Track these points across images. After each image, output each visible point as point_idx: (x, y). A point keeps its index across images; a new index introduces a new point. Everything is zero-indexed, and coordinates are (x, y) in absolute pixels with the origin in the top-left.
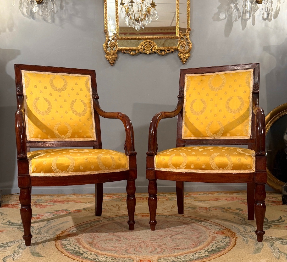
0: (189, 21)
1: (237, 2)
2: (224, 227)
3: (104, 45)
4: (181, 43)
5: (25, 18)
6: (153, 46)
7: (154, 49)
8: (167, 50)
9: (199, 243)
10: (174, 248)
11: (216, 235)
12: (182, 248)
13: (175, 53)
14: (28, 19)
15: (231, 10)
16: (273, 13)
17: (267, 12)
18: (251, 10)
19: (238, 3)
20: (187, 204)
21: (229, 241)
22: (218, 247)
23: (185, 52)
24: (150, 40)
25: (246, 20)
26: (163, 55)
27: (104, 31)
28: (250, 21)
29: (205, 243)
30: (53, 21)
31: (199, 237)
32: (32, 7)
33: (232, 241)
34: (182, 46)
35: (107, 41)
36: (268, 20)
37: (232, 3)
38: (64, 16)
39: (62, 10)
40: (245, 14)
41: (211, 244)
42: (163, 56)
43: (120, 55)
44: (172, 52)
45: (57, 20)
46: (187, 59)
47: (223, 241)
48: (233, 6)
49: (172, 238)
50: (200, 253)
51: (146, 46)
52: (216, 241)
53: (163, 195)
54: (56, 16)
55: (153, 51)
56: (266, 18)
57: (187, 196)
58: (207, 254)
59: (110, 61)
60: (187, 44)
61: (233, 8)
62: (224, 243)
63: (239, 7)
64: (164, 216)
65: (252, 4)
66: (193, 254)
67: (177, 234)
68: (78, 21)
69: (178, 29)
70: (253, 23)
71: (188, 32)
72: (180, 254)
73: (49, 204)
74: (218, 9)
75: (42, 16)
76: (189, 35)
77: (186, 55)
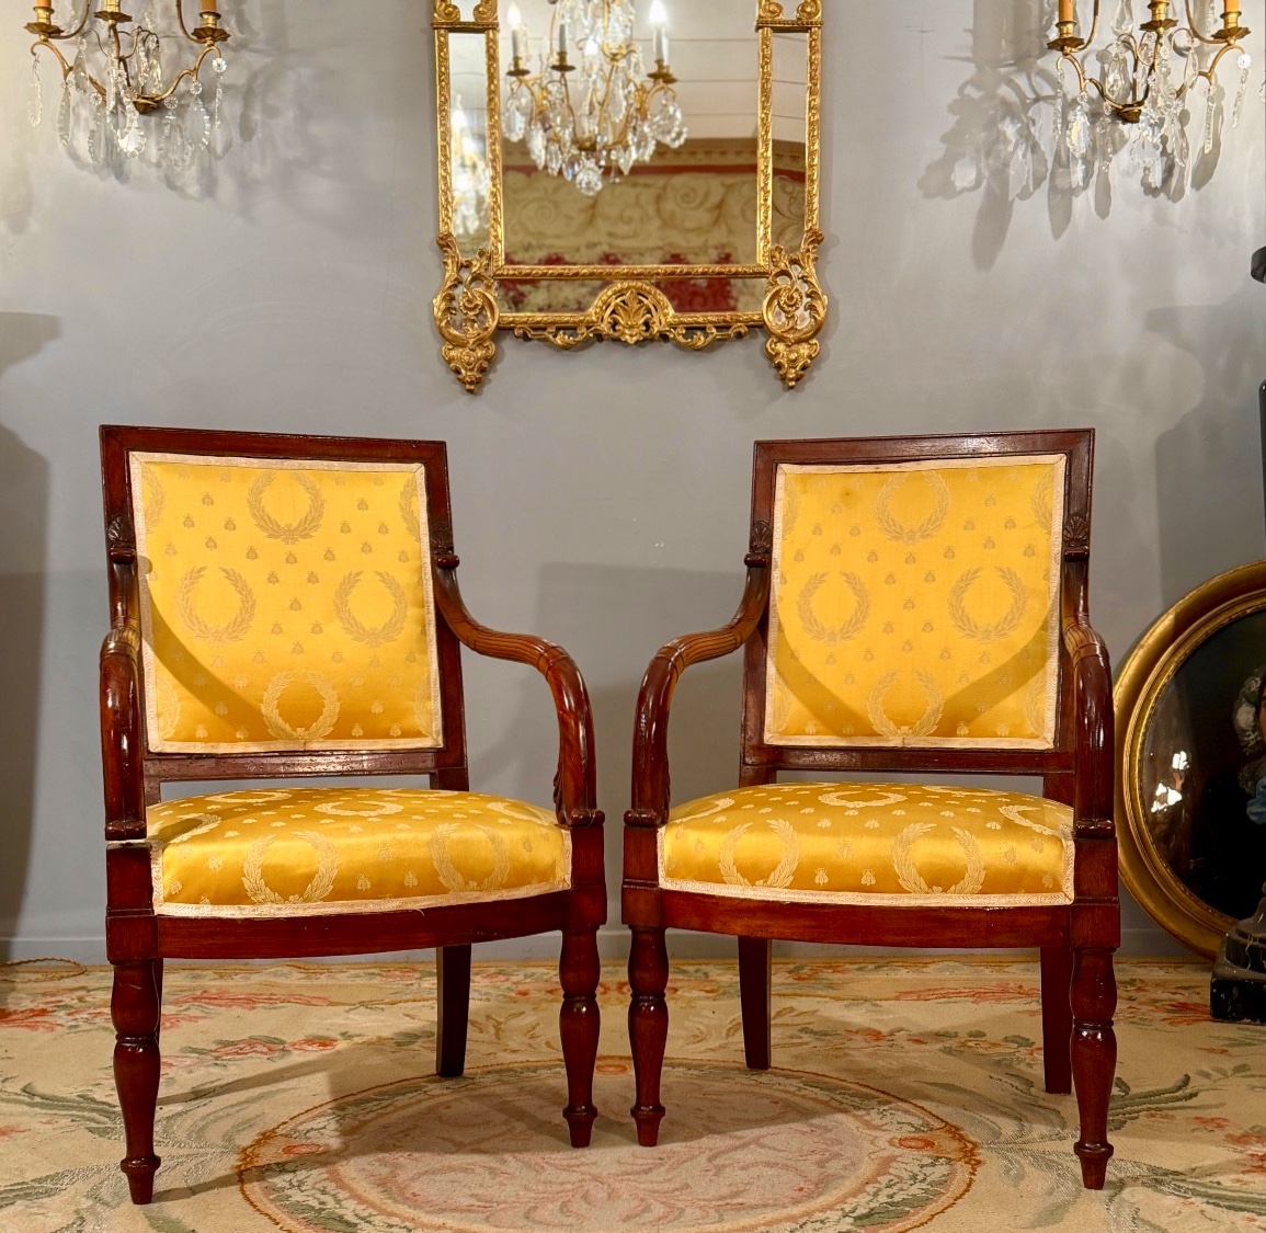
0: (816, 200)
1: (1030, 114)
2: (938, 1118)
3: (438, 303)
4: (777, 295)
5: (85, 173)
6: (652, 308)
7: (658, 323)
8: (717, 328)
9: (823, 1184)
10: (720, 1203)
11: (897, 1152)
12: (753, 1202)
13: (754, 337)
14: (96, 178)
15: (1002, 147)
16: (1191, 162)
17: (1165, 159)
18: (1093, 148)
19: (1037, 119)
20: (798, 1015)
21: (944, 1175)
22: (897, 1198)
23: (797, 335)
24: (640, 284)
25: (1071, 192)
26: (699, 350)
27: (438, 244)
28: (1088, 200)
29: (850, 1184)
30: (210, 187)
31: (828, 1160)
32: (117, 126)
33: (959, 1176)
34: (781, 308)
35: (449, 284)
36: (1168, 194)
37: (1008, 120)
38: (257, 170)
39: (250, 139)
40: (1068, 166)
41: (870, 1189)
42: (699, 353)
43: (509, 345)
44: (739, 336)
45: (227, 187)
46: (804, 368)
47: (920, 1177)
48: (1010, 129)
49: (719, 1161)
50: (822, 1222)
51: (624, 310)
52: (892, 1177)
53: (697, 971)
54: (220, 166)
55: (656, 329)
56: (1159, 185)
57: (799, 979)
58: (849, 1227)
59: (463, 371)
60: (806, 300)
61: (1014, 141)
62: (924, 1186)
63: (1037, 135)
64: (690, 1069)
65: (1097, 124)
66: (794, 1226)
67: (736, 1148)
68: (321, 190)
69: (765, 234)
70: (1103, 207)
71: (811, 247)
72: (742, 1224)
73: (186, 1010)
74: (944, 146)
75: (158, 165)
76: (816, 259)
77: (802, 351)
